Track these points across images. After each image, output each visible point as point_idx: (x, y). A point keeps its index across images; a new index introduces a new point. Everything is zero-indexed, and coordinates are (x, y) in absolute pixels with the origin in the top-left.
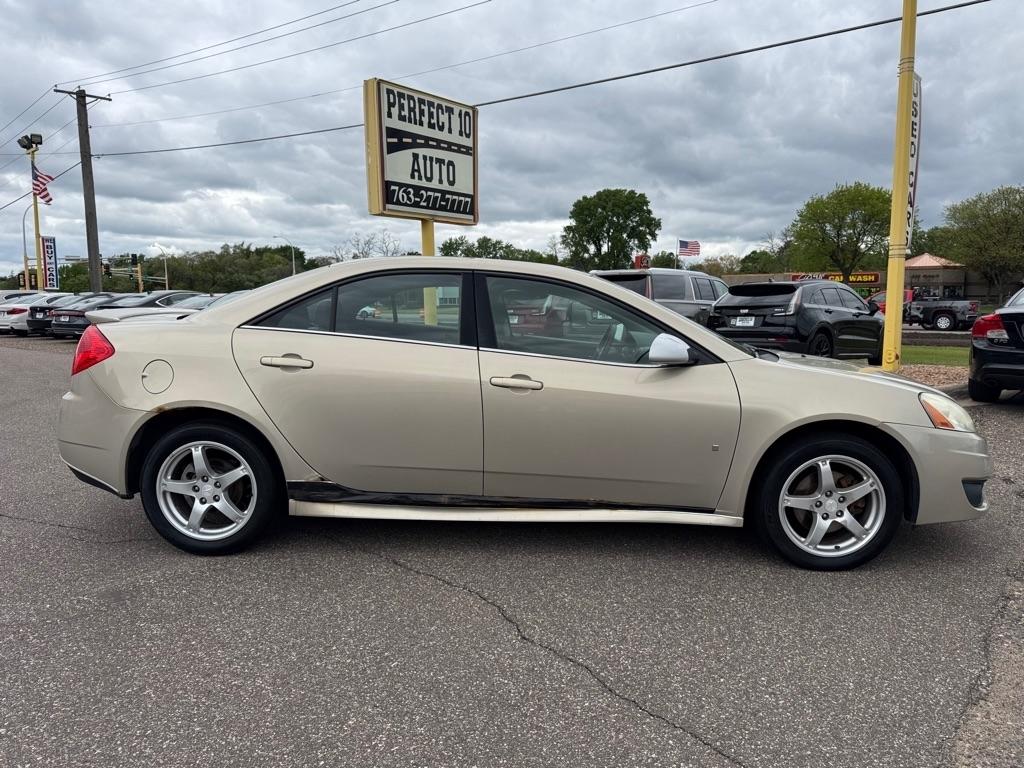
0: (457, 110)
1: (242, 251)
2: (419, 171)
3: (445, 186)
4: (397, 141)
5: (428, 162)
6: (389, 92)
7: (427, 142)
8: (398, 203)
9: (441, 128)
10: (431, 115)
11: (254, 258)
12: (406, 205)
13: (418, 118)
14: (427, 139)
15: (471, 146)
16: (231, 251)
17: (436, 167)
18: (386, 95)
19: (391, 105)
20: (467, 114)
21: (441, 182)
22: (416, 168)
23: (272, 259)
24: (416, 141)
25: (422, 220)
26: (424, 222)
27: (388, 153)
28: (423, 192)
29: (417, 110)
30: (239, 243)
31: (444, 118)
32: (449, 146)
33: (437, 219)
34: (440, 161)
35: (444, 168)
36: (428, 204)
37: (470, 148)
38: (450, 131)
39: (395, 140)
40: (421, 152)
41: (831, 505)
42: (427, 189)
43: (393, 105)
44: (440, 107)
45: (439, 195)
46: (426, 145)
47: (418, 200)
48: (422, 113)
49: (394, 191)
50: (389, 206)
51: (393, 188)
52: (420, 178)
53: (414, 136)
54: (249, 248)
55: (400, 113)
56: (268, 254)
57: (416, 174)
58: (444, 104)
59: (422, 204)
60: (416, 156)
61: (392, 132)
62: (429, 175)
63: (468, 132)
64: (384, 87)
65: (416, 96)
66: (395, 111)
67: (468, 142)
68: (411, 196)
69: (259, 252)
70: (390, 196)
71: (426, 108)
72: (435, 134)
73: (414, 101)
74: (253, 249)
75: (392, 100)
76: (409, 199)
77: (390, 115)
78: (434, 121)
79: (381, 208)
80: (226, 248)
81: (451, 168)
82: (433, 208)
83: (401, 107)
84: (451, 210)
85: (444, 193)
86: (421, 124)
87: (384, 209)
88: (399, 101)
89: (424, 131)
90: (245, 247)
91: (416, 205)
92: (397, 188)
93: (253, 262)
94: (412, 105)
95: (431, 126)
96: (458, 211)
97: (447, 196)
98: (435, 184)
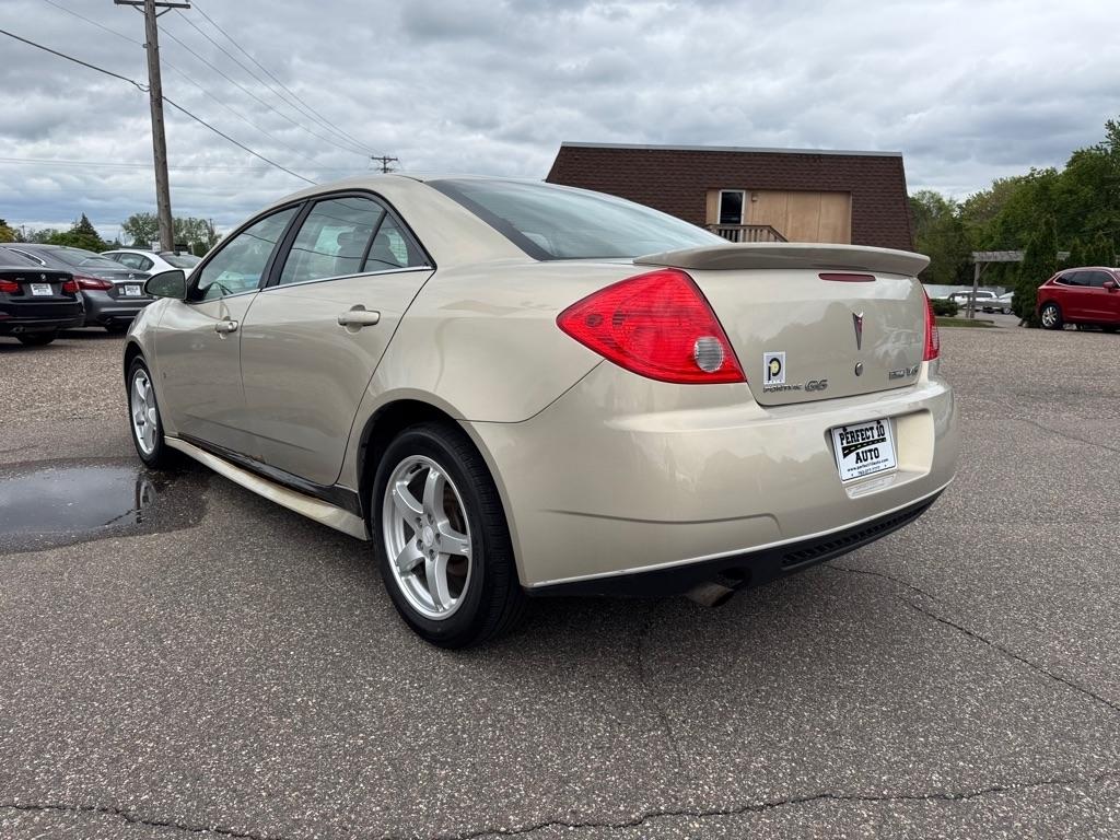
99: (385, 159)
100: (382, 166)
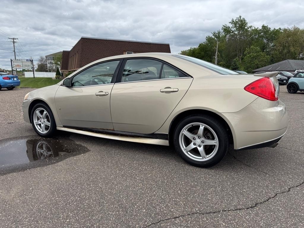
99: (13, 39)
100: (13, 41)
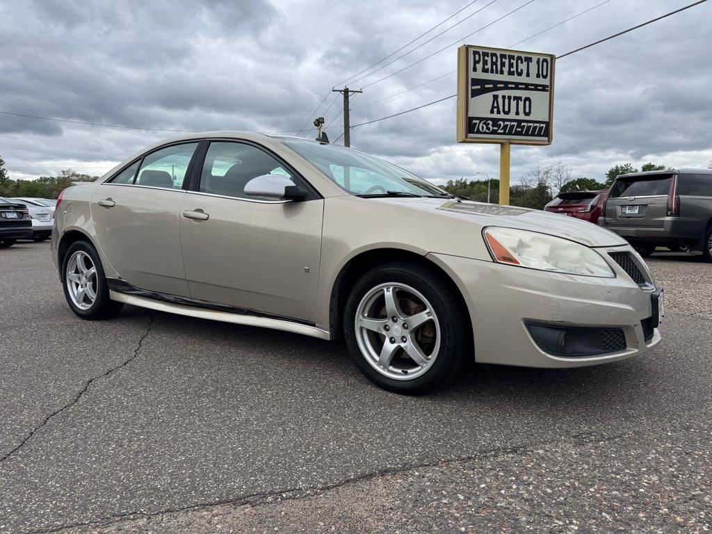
0: (535, 59)
1: (461, 184)
2: (498, 107)
3: (522, 117)
4: (479, 88)
5: (507, 101)
6: (475, 53)
7: (506, 86)
8: (479, 132)
9: (520, 74)
10: (511, 65)
11: (468, 189)
12: (485, 133)
13: (499, 69)
14: (506, 83)
15: (548, 84)
16: (454, 184)
17: (513, 103)
18: (472, 56)
19: (476, 62)
20: (545, 60)
21: (517, 113)
22: (495, 105)
23: (479, 188)
24: (496, 86)
25: (501, 143)
26: (502, 144)
27: (472, 97)
28: (501, 122)
29: (499, 63)
30: (459, 179)
31: (523, 66)
32: (527, 87)
33: (512, 142)
34: (518, 99)
35: (521, 104)
36: (505, 131)
37: (547, 86)
38: (528, 75)
39: (479, 87)
40: (500, 93)
41: (396, 330)
42: (504, 120)
43: (478, 62)
44: (519, 58)
45: (516, 124)
46: (506, 88)
47: (496, 128)
48: (503, 64)
49: (476, 123)
50: (471, 135)
51: (474, 121)
52: (499, 112)
53: (495, 83)
54: (465, 182)
55: (510, 69)
56: (477, 185)
57: (495, 110)
58: (523, 56)
59: (499, 131)
60: (496, 97)
61: (475, 82)
62: (506, 109)
63: (545, 74)
64: (471, 51)
65: (498, 54)
66: (479, 66)
67: (546, 82)
68: (490, 126)
69: (472, 184)
70: (472, 129)
71: (506, 61)
72: (515, 78)
73: (479, 55)
74: (468, 183)
75: (477, 59)
76: (488, 129)
77: (475, 69)
78: (514, 69)
79: (464, 137)
80: (451, 182)
81: (527, 102)
82: (510, 133)
83: (485, 63)
84: (526, 134)
85: (519, 122)
86: (502, 72)
87: (467, 137)
88: (484, 58)
89: (505, 77)
90: (463, 181)
91: (494, 132)
92: (478, 122)
93: (468, 191)
94: (494, 60)
95: (511, 73)
96: (533, 134)
97: (523, 124)
98: (512, 116)
